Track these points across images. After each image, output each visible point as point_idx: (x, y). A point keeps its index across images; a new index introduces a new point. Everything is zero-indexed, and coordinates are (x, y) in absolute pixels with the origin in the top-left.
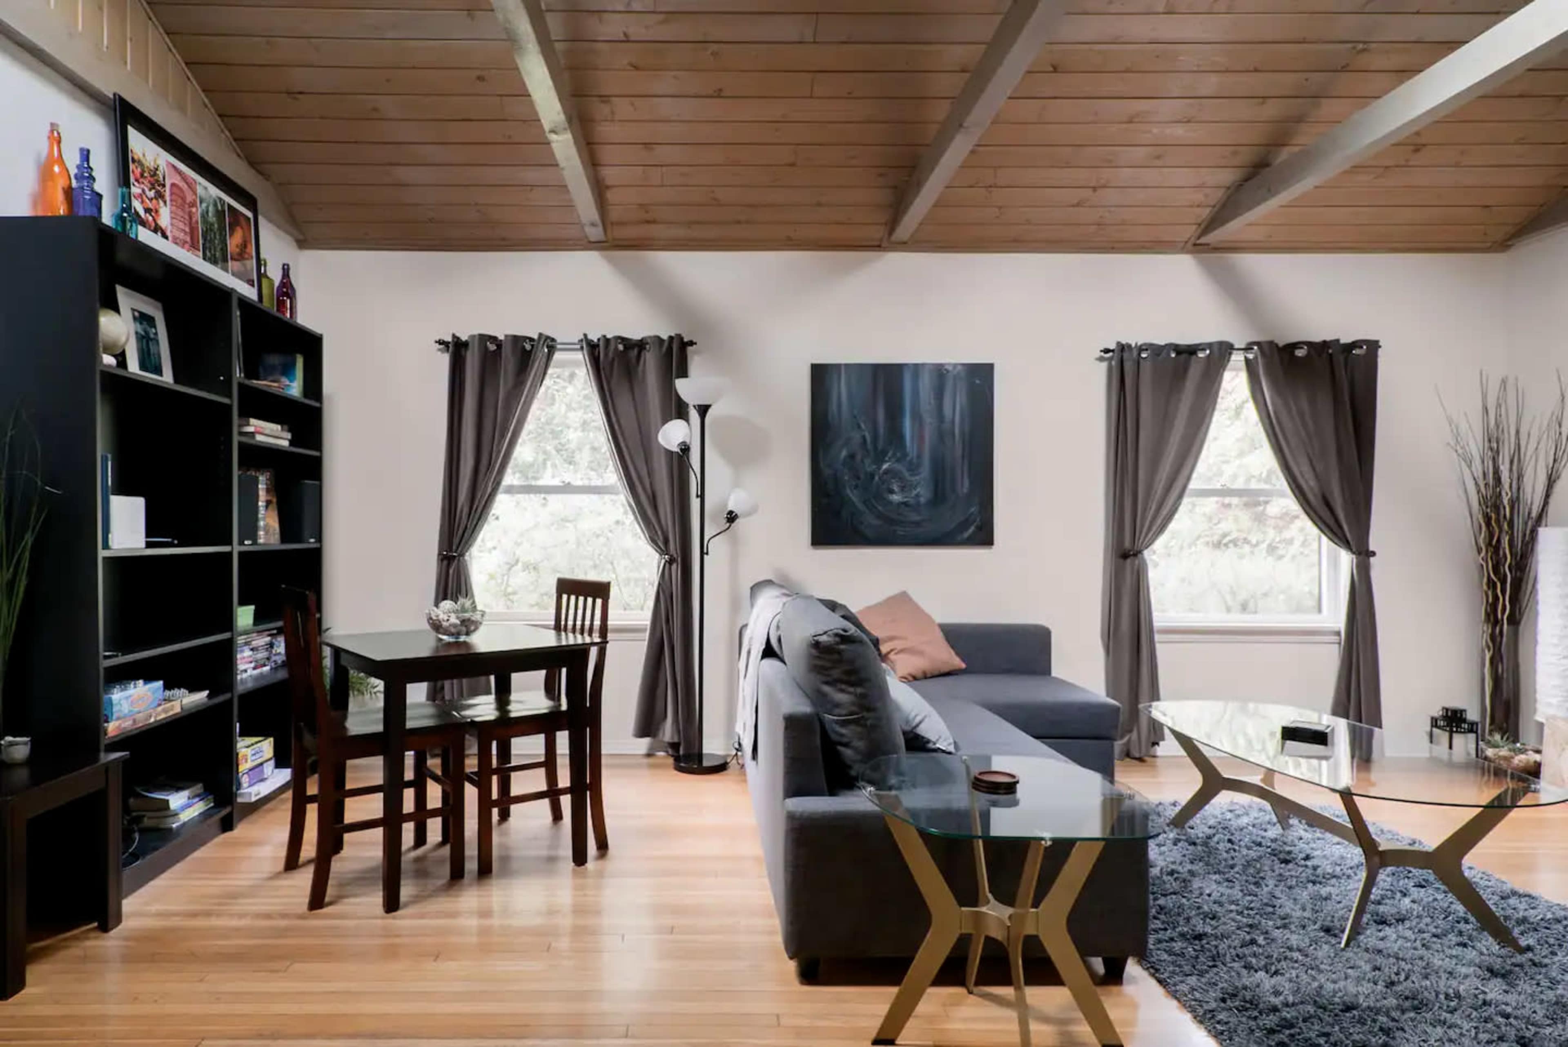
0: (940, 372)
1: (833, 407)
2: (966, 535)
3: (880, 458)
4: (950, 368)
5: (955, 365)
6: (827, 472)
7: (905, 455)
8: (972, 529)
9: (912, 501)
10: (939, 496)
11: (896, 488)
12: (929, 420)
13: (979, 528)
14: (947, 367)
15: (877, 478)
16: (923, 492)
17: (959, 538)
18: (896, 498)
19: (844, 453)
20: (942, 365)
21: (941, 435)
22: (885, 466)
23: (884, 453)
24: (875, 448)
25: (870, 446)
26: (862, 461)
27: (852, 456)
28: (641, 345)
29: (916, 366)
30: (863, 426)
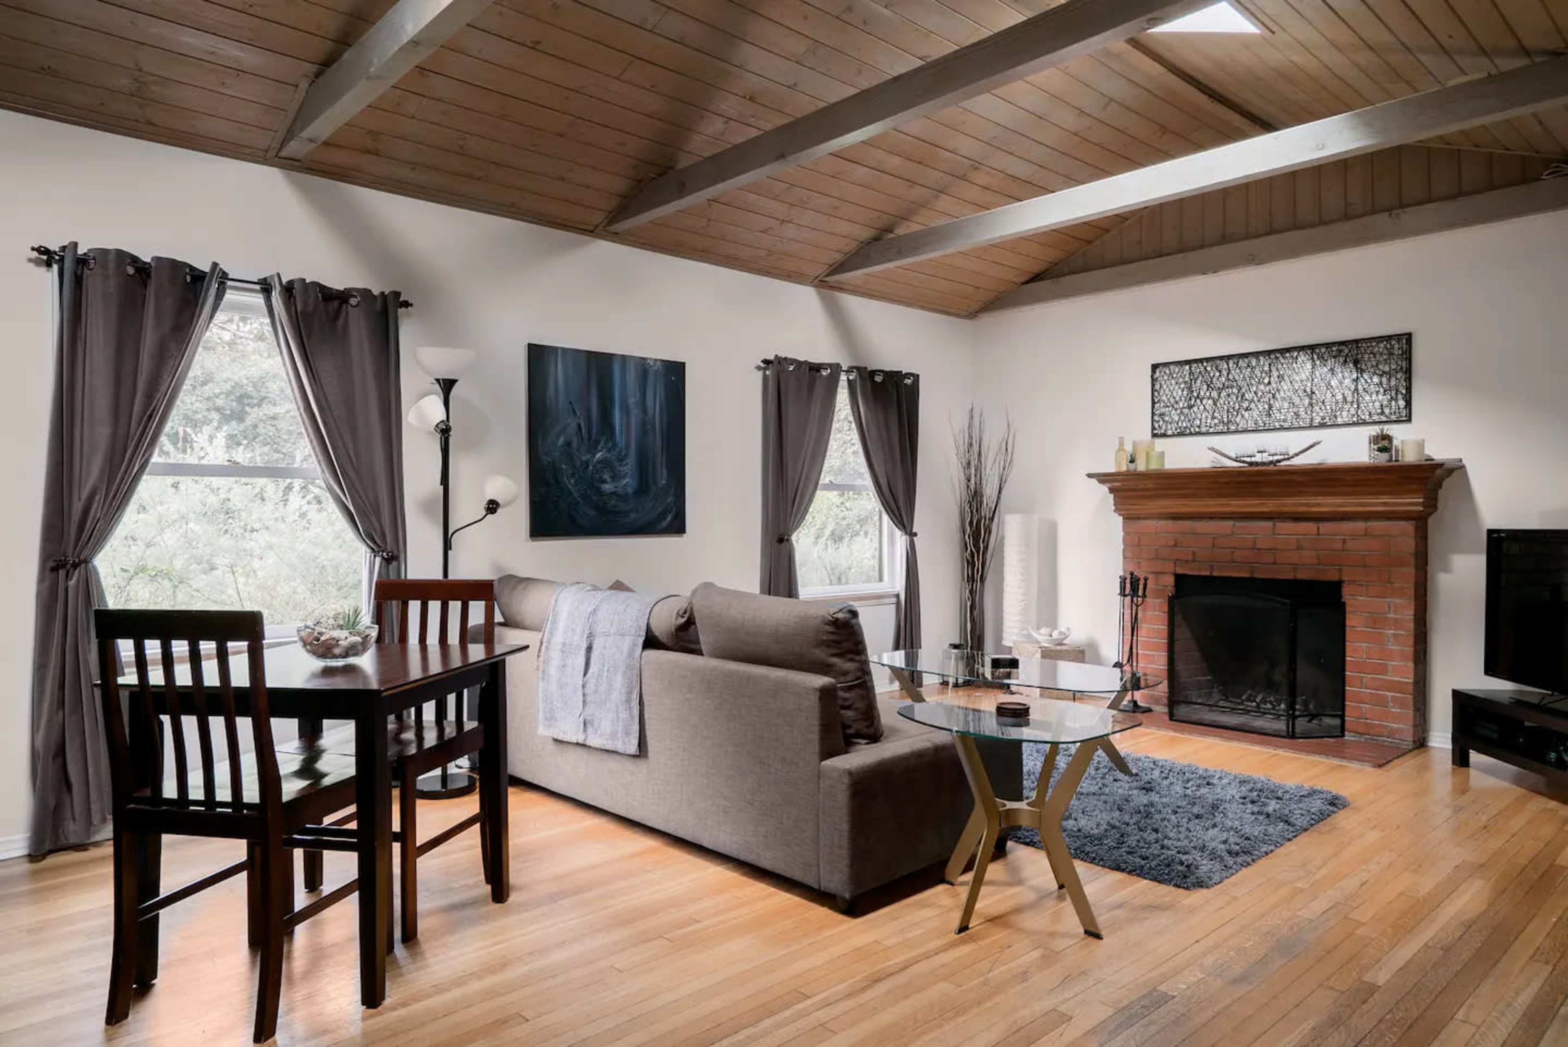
0: (643, 364)
1: (551, 392)
2: (664, 524)
3: (593, 448)
4: (652, 363)
5: (656, 360)
6: (546, 459)
7: (615, 445)
8: (669, 518)
9: (620, 491)
10: (643, 487)
11: (606, 477)
12: (635, 412)
13: (675, 518)
14: (649, 361)
15: (591, 467)
16: (628, 482)
17: (659, 527)
18: (607, 487)
19: (561, 440)
20: (644, 359)
21: (645, 429)
22: (599, 455)
23: (597, 442)
24: (590, 438)
25: (585, 435)
26: (578, 450)
27: (568, 444)
28: (343, 297)
29: (624, 357)
30: (578, 413)
